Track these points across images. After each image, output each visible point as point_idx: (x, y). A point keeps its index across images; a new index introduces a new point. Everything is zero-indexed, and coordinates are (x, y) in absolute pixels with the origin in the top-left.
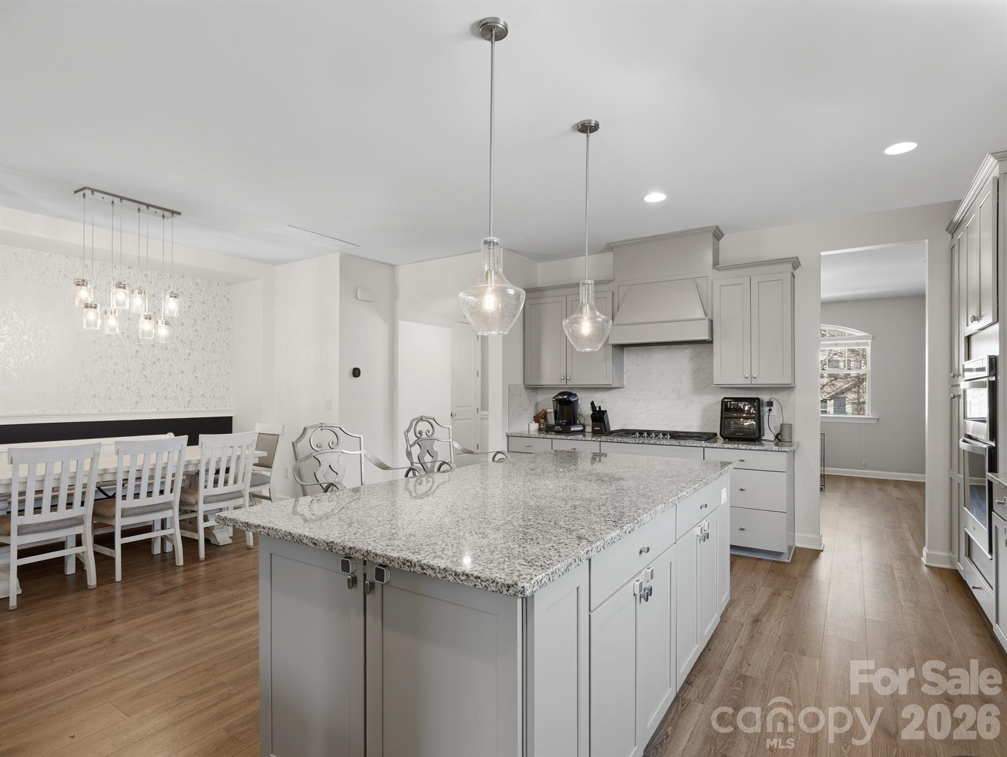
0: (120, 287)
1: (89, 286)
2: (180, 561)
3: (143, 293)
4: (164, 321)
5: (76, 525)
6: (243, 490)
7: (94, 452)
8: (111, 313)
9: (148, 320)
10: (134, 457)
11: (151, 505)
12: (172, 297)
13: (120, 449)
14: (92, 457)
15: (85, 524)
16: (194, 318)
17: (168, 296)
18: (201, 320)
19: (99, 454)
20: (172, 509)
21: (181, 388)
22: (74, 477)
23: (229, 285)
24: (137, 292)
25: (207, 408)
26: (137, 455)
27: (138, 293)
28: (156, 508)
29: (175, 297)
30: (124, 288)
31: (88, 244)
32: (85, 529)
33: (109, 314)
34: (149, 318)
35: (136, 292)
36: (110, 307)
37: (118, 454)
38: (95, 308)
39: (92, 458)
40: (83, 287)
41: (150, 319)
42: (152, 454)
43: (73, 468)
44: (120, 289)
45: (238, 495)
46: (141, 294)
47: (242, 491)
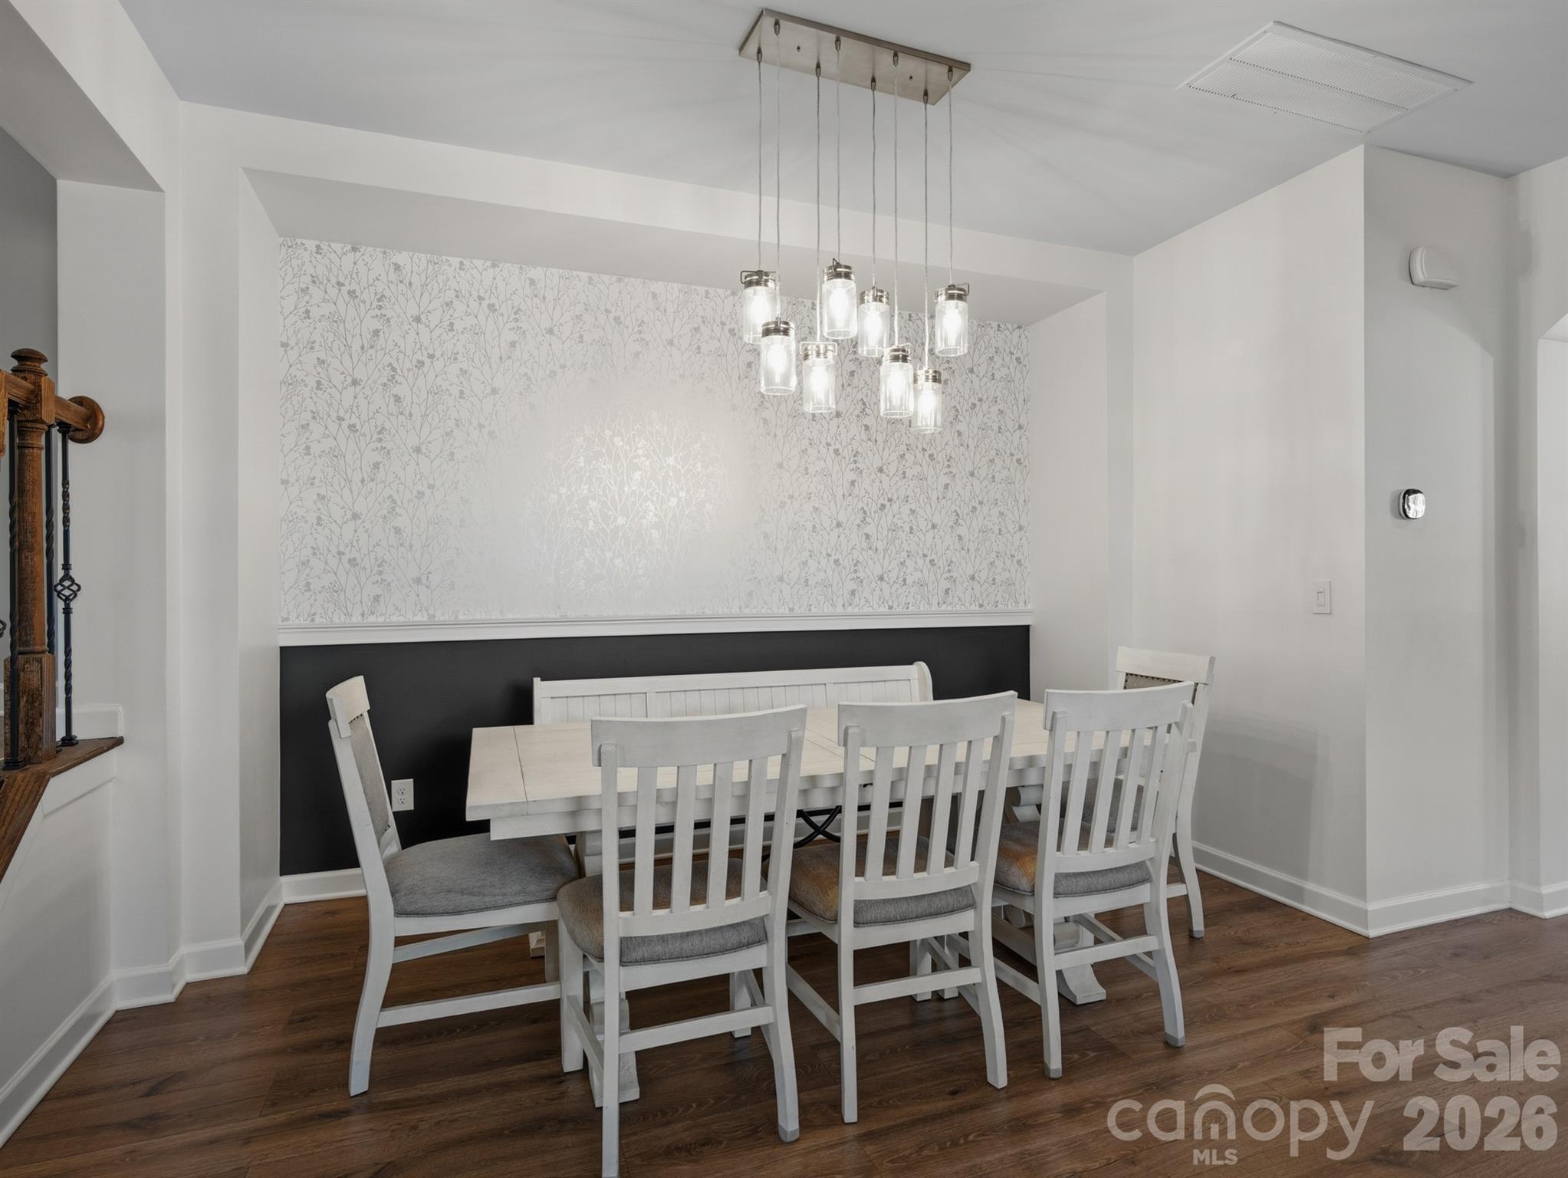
0: (838, 275)
1: (771, 284)
2: (999, 1074)
3: (884, 299)
4: (931, 371)
5: (748, 945)
6: (1151, 859)
7: (790, 736)
8: (818, 354)
9: (900, 363)
10: (883, 752)
11: (923, 896)
12: (951, 297)
13: (850, 731)
14: (785, 752)
15: (770, 944)
16: (955, 406)
17: (942, 298)
18: (967, 411)
19: (800, 742)
20: (975, 908)
21: (932, 562)
22: (744, 798)
23: (1019, 327)
24: (871, 298)
25: (981, 606)
26: (894, 747)
27: (875, 299)
28: (937, 904)
29: (960, 297)
30: (847, 276)
31: (769, 236)
32: (770, 955)
33: (813, 357)
34: (901, 357)
35: (869, 297)
36: (815, 339)
37: (845, 745)
38: (786, 332)
39: (784, 755)
40: (758, 288)
41: (905, 359)
42: (928, 747)
43: (740, 772)
44: (839, 281)
45: (1134, 876)
46: (881, 301)
47: (1148, 864)
